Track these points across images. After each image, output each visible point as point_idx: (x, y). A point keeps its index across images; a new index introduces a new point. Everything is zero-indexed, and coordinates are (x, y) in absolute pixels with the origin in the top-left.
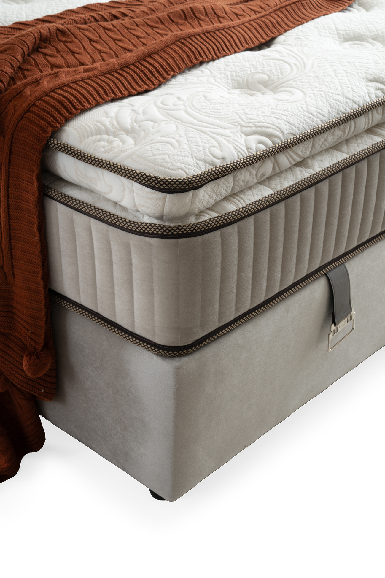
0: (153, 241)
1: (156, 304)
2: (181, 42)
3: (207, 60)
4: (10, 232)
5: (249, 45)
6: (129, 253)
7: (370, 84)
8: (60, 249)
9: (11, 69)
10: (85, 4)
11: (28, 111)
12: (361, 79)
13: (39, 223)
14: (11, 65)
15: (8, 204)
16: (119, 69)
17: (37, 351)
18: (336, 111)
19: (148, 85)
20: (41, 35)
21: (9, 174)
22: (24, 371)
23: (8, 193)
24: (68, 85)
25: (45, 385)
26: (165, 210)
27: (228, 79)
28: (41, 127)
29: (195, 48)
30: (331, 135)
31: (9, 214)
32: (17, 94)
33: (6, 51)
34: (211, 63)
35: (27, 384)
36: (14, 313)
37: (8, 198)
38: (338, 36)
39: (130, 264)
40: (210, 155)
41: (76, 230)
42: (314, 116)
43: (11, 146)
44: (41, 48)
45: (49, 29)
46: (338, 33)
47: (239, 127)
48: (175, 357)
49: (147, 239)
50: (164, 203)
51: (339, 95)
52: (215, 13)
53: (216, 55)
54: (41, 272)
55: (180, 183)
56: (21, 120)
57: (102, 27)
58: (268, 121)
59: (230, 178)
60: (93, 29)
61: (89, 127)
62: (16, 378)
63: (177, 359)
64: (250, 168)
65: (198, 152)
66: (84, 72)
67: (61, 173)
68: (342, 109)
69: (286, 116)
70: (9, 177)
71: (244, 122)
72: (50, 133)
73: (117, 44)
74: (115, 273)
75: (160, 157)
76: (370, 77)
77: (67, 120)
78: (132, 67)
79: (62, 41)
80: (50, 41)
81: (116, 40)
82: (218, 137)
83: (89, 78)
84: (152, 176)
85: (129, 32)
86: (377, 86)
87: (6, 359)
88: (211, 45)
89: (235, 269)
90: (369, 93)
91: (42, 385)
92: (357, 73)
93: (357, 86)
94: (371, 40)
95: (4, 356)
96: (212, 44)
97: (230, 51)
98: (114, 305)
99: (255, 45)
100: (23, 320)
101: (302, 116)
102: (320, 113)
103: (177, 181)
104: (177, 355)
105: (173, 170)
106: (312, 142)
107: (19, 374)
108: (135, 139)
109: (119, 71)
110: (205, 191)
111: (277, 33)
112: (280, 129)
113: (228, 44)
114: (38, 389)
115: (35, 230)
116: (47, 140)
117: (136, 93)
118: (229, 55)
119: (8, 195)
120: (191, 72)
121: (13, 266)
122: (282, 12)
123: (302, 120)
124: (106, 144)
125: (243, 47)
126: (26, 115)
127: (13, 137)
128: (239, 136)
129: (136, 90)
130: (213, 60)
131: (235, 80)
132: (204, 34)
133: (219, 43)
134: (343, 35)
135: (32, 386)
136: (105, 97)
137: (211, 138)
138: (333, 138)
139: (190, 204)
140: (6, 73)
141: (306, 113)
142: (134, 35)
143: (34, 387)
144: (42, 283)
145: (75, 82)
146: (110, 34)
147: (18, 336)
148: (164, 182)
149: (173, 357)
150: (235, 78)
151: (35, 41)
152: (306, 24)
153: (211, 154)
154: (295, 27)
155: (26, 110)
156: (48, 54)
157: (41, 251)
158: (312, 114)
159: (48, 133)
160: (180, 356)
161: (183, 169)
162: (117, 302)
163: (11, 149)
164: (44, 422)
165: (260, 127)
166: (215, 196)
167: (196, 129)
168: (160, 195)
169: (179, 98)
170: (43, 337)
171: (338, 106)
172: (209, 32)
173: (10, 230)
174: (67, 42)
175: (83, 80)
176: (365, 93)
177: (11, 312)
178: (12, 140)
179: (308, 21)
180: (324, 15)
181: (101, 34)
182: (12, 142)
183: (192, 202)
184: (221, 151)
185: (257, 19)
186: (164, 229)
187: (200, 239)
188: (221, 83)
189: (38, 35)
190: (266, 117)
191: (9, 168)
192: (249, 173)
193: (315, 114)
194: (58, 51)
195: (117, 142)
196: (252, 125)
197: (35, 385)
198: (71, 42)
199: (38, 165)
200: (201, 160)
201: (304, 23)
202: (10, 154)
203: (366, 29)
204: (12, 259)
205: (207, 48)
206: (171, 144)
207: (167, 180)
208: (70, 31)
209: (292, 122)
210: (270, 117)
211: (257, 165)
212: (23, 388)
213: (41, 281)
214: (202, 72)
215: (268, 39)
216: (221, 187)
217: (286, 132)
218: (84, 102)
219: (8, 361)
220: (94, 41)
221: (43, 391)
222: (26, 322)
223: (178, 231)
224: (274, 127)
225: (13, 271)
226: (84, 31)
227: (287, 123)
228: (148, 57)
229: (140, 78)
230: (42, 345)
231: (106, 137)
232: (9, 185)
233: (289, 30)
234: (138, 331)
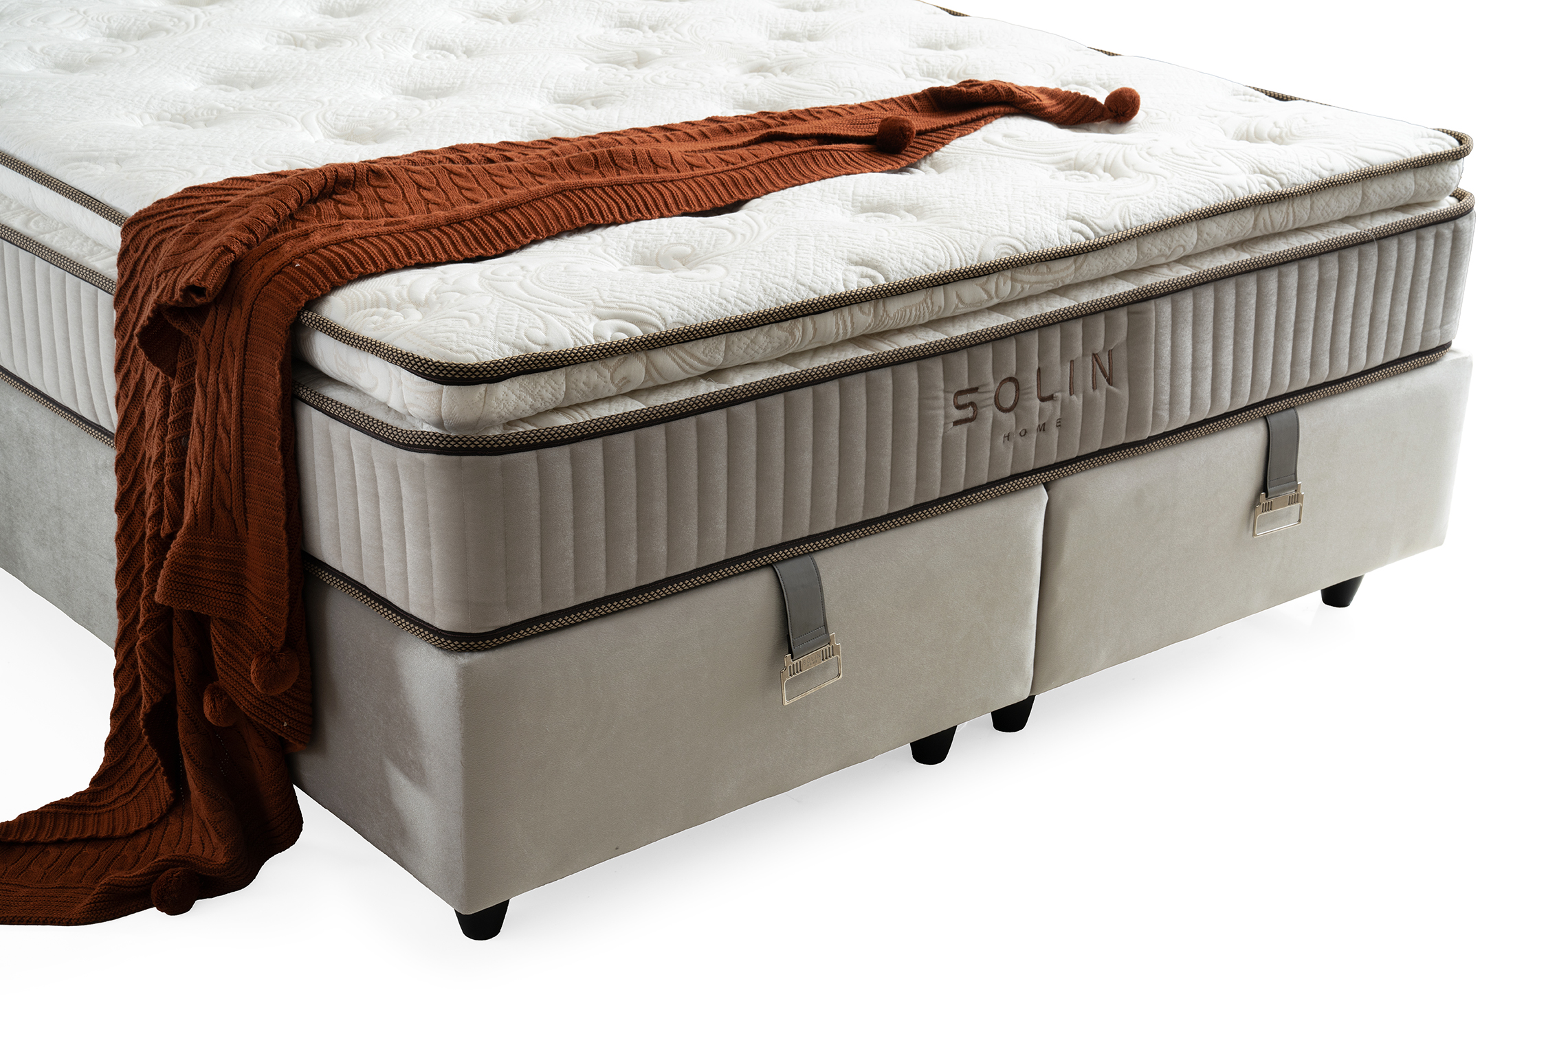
0: (427, 458)
1: (435, 562)
2: (565, 196)
3: (602, 222)
4: (243, 455)
5: (691, 208)
6: (397, 480)
7: (853, 268)
8: (315, 483)
9: (274, 217)
10: (454, 144)
11: (280, 272)
12: (837, 260)
13: (282, 438)
14: (275, 211)
15: (242, 409)
16: (445, 226)
17: (274, 650)
18: (774, 300)
19: (485, 250)
20: (337, 176)
21: (244, 363)
22: (252, 684)
23: (242, 392)
24: (352, 241)
25: (289, 714)
26: (442, 410)
27: (627, 251)
28: (292, 293)
29: (585, 203)
30: (764, 335)
31: (242, 425)
32: (272, 250)
33: (273, 193)
34: (612, 229)
35: (262, 710)
36: (246, 588)
37: (242, 400)
38: (853, 203)
39: (400, 498)
40: (524, 337)
41: (333, 449)
42: (729, 302)
43: (249, 321)
44: (337, 194)
45: (354, 168)
46: (853, 199)
47: (592, 307)
48: (464, 651)
49: (418, 455)
50: (440, 400)
51: (786, 277)
52: (652, 161)
53: (622, 216)
54: (284, 517)
55: (461, 369)
56: (267, 284)
57: (447, 170)
58: (643, 302)
59: (560, 376)
60: (431, 172)
61: (365, 296)
62: (246, 699)
63: (466, 654)
64: (598, 365)
65: (506, 333)
66: (385, 225)
67: (318, 363)
68: (785, 297)
69: (677, 297)
70: (244, 367)
71: (604, 300)
72: (304, 302)
73: (462, 194)
74: (381, 514)
75: (444, 335)
76: (855, 258)
77: (335, 287)
78: (467, 224)
79: (372, 186)
80: (354, 185)
81: (463, 188)
82: (549, 317)
83: (390, 234)
84: (422, 357)
85: (493, 180)
86: (865, 272)
87: (232, 668)
88: (616, 203)
89: (568, 518)
90: (844, 280)
91: (285, 715)
92: (835, 251)
93: (824, 269)
94: (903, 212)
95: (228, 662)
96: (620, 201)
97: (651, 214)
98: (382, 568)
99: (704, 209)
100: (257, 598)
101: (707, 301)
102: (741, 300)
103: (457, 366)
104: (467, 649)
105: (457, 352)
106: (724, 343)
107: (250, 693)
108: (424, 314)
109: (443, 228)
110: (509, 389)
111: (750, 195)
112: (659, 314)
113: (650, 202)
114: (279, 721)
115: (277, 449)
116: (299, 312)
117: (461, 258)
118: (647, 219)
119: (242, 396)
120: (571, 238)
121: (245, 509)
122: (771, 166)
123: (705, 306)
124: (381, 319)
125: (679, 209)
126: (276, 278)
127: (253, 308)
128: (586, 318)
129: (462, 255)
130: (615, 223)
131: (638, 253)
132: (612, 186)
133: (634, 201)
134: (861, 202)
135: (269, 715)
136: (406, 259)
137: (536, 317)
138: (768, 340)
139: (482, 404)
140: (263, 221)
141: (715, 298)
142: (497, 184)
143: (273, 717)
144: (284, 536)
145: (364, 238)
146: (457, 179)
147: (249, 625)
148: (439, 366)
149: (461, 651)
150: (640, 250)
151: (326, 183)
152: (808, 185)
153: (527, 337)
154: (786, 188)
155: (277, 271)
156: (343, 201)
157: (286, 484)
158: (725, 299)
159: (300, 302)
160: (472, 650)
161: (474, 353)
162: (386, 564)
163: (249, 325)
164: (302, 797)
165: (627, 309)
166: (530, 400)
167: (519, 304)
168: (433, 386)
169: (522, 268)
170: (284, 626)
171: (780, 292)
172: (621, 185)
173: (243, 450)
174: (380, 187)
175: (378, 236)
176: (837, 279)
177: (242, 587)
178: (251, 312)
179: (814, 181)
180: (848, 174)
181: (440, 180)
182: (251, 316)
183: (485, 402)
184: (546, 334)
185: (722, 172)
186: (441, 439)
187: (498, 459)
188: (614, 255)
189: (332, 175)
190: (642, 297)
191: (245, 354)
192: (596, 374)
193: (732, 300)
194: (360, 198)
195: (397, 317)
196: (614, 306)
197: (273, 714)
198: (385, 187)
199: (282, 349)
200: (507, 343)
201: (804, 183)
202: (247, 334)
203: (901, 196)
204: (244, 497)
205: (608, 206)
206: (468, 320)
207: (442, 364)
208: (390, 174)
209: (686, 306)
210: (650, 297)
211: (613, 363)
212: (255, 718)
213: (284, 532)
214: (590, 238)
215: (730, 201)
216: (542, 387)
217: (670, 320)
218: (367, 263)
219: (234, 670)
220: (425, 188)
221: (285, 725)
222: (261, 602)
223: (460, 443)
224: (650, 310)
225: (246, 517)
226: (414, 175)
227: (675, 308)
228: (500, 211)
229: (476, 239)
230: (283, 639)
231: (384, 310)
232: (243, 380)
233: (774, 191)
234: (413, 610)
